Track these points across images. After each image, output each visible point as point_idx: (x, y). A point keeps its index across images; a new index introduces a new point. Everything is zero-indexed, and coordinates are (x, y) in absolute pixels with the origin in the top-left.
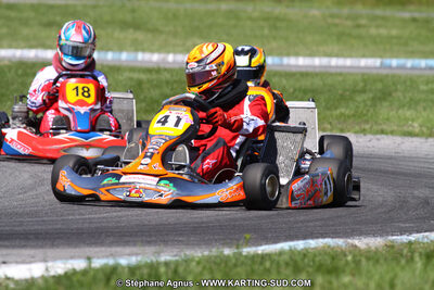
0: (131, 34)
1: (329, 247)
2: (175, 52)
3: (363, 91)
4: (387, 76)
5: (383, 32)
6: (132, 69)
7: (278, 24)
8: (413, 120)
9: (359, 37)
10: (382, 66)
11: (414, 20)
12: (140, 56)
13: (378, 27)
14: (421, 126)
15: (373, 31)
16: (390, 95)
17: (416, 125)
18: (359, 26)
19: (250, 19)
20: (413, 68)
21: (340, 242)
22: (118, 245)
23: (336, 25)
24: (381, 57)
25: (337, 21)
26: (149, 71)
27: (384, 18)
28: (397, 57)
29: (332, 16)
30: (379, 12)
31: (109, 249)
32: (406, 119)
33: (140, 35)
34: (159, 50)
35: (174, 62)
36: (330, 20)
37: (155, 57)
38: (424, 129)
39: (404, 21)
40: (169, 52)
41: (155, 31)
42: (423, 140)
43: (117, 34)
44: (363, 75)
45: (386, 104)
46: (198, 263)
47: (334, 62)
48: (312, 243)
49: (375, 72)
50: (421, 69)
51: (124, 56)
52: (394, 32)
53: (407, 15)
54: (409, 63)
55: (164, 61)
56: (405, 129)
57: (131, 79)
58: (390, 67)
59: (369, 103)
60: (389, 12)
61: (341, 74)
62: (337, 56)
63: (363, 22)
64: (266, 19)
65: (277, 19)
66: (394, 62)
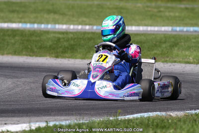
0: (52, 16)
1: (159, 116)
2: (74, 24)
3: (165, 42)
4: (176, 35)
5: (172, 14)
6: (55, 32)
7: (122, 11)
8: (189, 56)
9: (161, 17)
10: (172, 31)
11: (187, 9)
12: (57, 26)
13: (169, 12)
14: (193, 59)
15: (167, 14)
16: (178, 44)
17: (191, 58)
18: (160, 11)
19: (109, 8)
20: (187, 31)
21: (164, 113)
22: (58, 116)
23: (150, 11)
24: (171, 26)
25: (149, 9)
26: (63, 33)
27: (172, 8)
28: (179, 26)
29: (147, 7)
30: (169, 5)
31: (54, 117)
32: (186, 56)
33: (57, 16)
34: (66, 24)
35: (74, 29)
36: (146, 9)
37: (64, 27)
38: (195, 60)
39: (182, 9)
40: (71, 24)
41: (63, 14)
42: (195, 65)
43: (46, 16)
44: (165, 34)
45: (176, 48)
46: (98, 124)
47: (149, 28)
48: (151, 114)
49: (170, 33)
50: (191, 32)
51: (49, 26)
52: (177, 14)
53: (183, 6)
54: (185, 29)
55: (69, 28)
56: (186, 60)
57: (55, 37)
58: (176, 31)
59: (168, 48)
60: (174, 5)
61: (153, 34)
62: (151, 26)
63: (162, 9)
64: (116, 8)
65: (121, 8)
66: (178, 29)
